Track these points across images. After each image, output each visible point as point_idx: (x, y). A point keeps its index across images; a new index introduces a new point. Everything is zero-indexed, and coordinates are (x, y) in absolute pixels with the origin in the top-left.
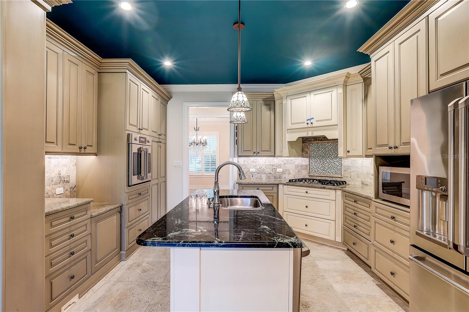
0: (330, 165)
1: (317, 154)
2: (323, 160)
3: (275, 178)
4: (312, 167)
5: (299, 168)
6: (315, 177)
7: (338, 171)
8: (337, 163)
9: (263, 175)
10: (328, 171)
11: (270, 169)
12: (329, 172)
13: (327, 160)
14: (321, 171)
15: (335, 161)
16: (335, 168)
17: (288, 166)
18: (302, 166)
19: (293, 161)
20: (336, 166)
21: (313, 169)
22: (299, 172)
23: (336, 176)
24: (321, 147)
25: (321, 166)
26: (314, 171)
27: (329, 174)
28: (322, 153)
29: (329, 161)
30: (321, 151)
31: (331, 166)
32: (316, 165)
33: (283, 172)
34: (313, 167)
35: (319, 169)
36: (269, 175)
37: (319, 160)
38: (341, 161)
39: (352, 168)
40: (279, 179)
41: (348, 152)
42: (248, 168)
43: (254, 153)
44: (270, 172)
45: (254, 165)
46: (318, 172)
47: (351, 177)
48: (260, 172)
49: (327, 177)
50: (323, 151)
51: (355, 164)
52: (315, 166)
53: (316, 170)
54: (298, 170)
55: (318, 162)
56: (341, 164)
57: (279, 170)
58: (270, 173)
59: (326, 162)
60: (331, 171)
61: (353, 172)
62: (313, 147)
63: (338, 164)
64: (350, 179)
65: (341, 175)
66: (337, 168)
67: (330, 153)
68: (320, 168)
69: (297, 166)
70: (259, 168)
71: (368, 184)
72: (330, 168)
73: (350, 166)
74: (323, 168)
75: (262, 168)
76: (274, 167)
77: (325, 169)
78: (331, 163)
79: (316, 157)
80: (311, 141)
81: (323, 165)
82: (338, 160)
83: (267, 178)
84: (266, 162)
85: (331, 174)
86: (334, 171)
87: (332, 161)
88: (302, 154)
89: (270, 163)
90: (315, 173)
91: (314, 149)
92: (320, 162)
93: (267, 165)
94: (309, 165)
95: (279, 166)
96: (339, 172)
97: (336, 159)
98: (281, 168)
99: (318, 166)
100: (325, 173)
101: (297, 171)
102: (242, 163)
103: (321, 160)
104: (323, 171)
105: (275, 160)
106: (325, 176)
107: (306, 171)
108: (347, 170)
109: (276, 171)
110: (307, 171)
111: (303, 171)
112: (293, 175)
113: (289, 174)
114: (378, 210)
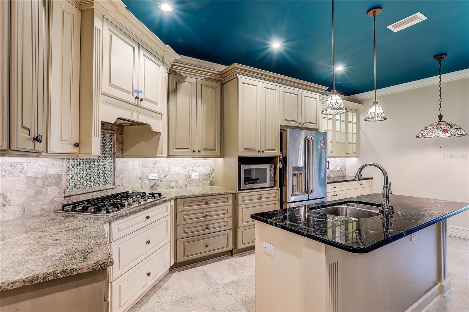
0: (100, 170)
2: (89, 162)
4: (70, 178)
5: (39, 183)
6: (75, 197)
7: (109, 179)
8: (108, 167)
10: (96, 181)
12: (98, 182)
14: (86, 184)
15: (106, 163)
16: (106, 175)
18: (46, 178)
19: (19, 168)
21: (71, 181)
22: (38, 193)
25: (87, 173)
26: (73, 185)
27: (97, 185)
29: (97, 164)
31: (101, 172)
32: (78, 172)
34: (71, 176)
35: (82, 180)
37: (82, 163)
38: (114, 162)
39: (124, 172)
46: (81, 186)
47: (123, 186)
49: (94, 193)
51: (127, 167)
52: (75, 176)
53: (78, 183)
55: (81, 166)
56: (114, 166)
59: (93, 166)
60: (101, 180)
61: (124, 177)
63: (109, 169)
64: (122, 187)
65: (114, 184)
66: (108, 175)
68: (84, 177)
69: (34, 180)
73: (123, 170)
74: (89, 176)
77: (92, 178)
78: (101, 167)
81: (89, 171)
82: (109, 161)
85: (101, 185)
87: (102, 164)
90: (74, 189)
92: (84, 166)
96: (110, 181)
97: (107, 159)
99: (81, 174)
100: (92, 185)
101: (32, 192)
103: (86, 163)
104: (89, 183)
106: (93, 190)
107: (56, 187)
108: (119, 176)
110: (59, 188)
111: (49, 189)
112: (18, 206)
113: (4, 205)
114: (245, 198)
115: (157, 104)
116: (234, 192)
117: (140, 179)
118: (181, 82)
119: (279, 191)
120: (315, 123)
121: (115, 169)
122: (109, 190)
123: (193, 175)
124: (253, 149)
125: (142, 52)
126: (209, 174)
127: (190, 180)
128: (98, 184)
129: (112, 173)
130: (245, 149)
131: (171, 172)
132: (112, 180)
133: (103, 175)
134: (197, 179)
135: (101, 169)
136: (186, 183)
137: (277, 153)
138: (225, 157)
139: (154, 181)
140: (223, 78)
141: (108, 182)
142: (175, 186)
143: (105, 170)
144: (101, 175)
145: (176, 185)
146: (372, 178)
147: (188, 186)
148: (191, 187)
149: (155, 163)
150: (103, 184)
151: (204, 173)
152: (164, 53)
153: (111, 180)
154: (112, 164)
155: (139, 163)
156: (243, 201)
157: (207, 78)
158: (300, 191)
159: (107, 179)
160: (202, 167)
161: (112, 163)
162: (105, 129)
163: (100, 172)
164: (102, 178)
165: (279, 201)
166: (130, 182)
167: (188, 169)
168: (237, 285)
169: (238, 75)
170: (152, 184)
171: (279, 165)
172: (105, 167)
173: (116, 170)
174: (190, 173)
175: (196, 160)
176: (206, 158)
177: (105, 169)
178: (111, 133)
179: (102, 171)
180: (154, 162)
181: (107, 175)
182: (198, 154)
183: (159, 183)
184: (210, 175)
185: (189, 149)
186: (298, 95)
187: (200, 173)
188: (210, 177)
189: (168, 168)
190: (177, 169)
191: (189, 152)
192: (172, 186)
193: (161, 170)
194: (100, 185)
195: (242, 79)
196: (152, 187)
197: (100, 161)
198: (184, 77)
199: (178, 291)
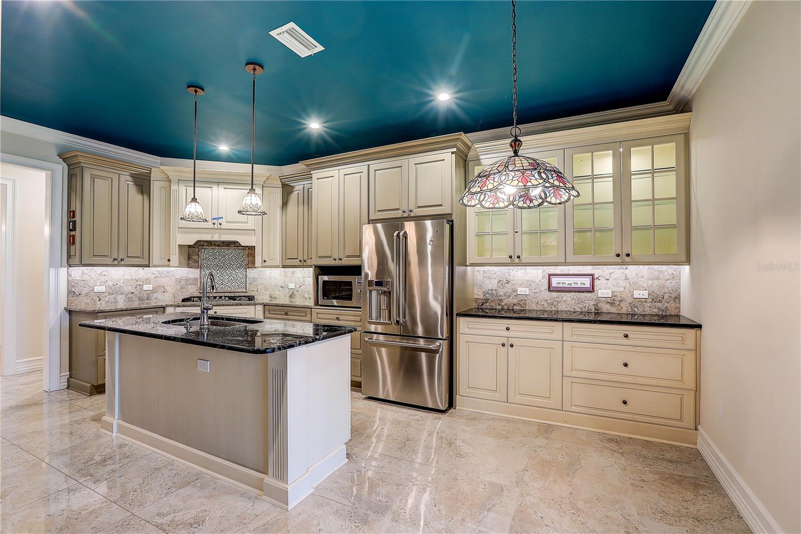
0: (231, 277)
1: (212, 263)
2: (221, 271)
3: (140, 299)
5: (183, 282)
7: (241, 284)
8: (240, 275)
9: (119, 297)
10: (228, 285)
11: (131, 286)
12: (230, 286)
13: (227, 272)
15: (238, 272)
16: (238, 281)
17: (163, 281)
18: (187, 280)
19: (171, 273)
22: (182, 288)
23: (239, 290)
24: (217, 254)
28: (220, 262)
30: (218, 260)
31: (233, 279)
33: (154, 291)
36: (130, 295)
38: (246, 272)
39: (258, 280)
40: (147, 302)
41: (265, 261)
42: (91, 285)
43: (115, 260)
44: (131, 291)
45: (103, 280)
48: (114, 291)
49: (226, 293)
50: (221, 260)
51: (263, 276)
54: (181, 286)
56: (246, 275)
57: (147, 287)
58: (132, 293)
59: (225, 274)
60: (232, 285)
61: (260, 284)
62: (205, 253)
63: (242, 276)
64: (257, 292)
65: (246, 289)
66: (240, 281)
67: (231, 262)
69: (179, 281)
70: (113, 285)
71: (276, 297)
72: (231, 281)
73: (257, 278)
74: (221, 281)
75: (118, 286)
76: (139, 283)
77: (224, 282)
78: (233, 275)
79: (211, 267)
80: (203, 246)
81: (221, 278)
82: (241, 270)
83: (127, 300)
84: (124, 276)
85: (233, 288)
86: (236, 284)
87: (234, 273)
88: (189, 264)
89: (132, 276)
91: (207, 256)
92: (216, 274)
93: (127, 279)
94: (200, 278)
95: (147, 281)
96: (243, 286)
97: (239, 269)
98: (149, 284)
100: (224, 287)
101: (179, 287)
102: (78, 278)
103: (218, 272)
104: (221, 286)
105: (140, 272)
107: (194, 286)
108: (253, 283)
109: (141, 289)
110: (196, 286)
111: (190, 286)
112: (171, 294)
113: (164, 292)
114: (319, 316)
117: (282, 287)
118: (291, 193)
120: (441, 205)
121: (247, 277)
122: (241, 293)
129: (244, 280)
130: (320, 257)
139: (292, 291)
142: (308, 297)
149: (293, 273)
154: (244, 273)
155: (279, 273)
162: (237, 246)
164: (234, 283)
170: (290, 293)
178: (243, 249)
182: (305, 264)
185: (297, 258)
186: (401, 166)
193: (297, 280)
195: (316, 174)
198: (293, 187)
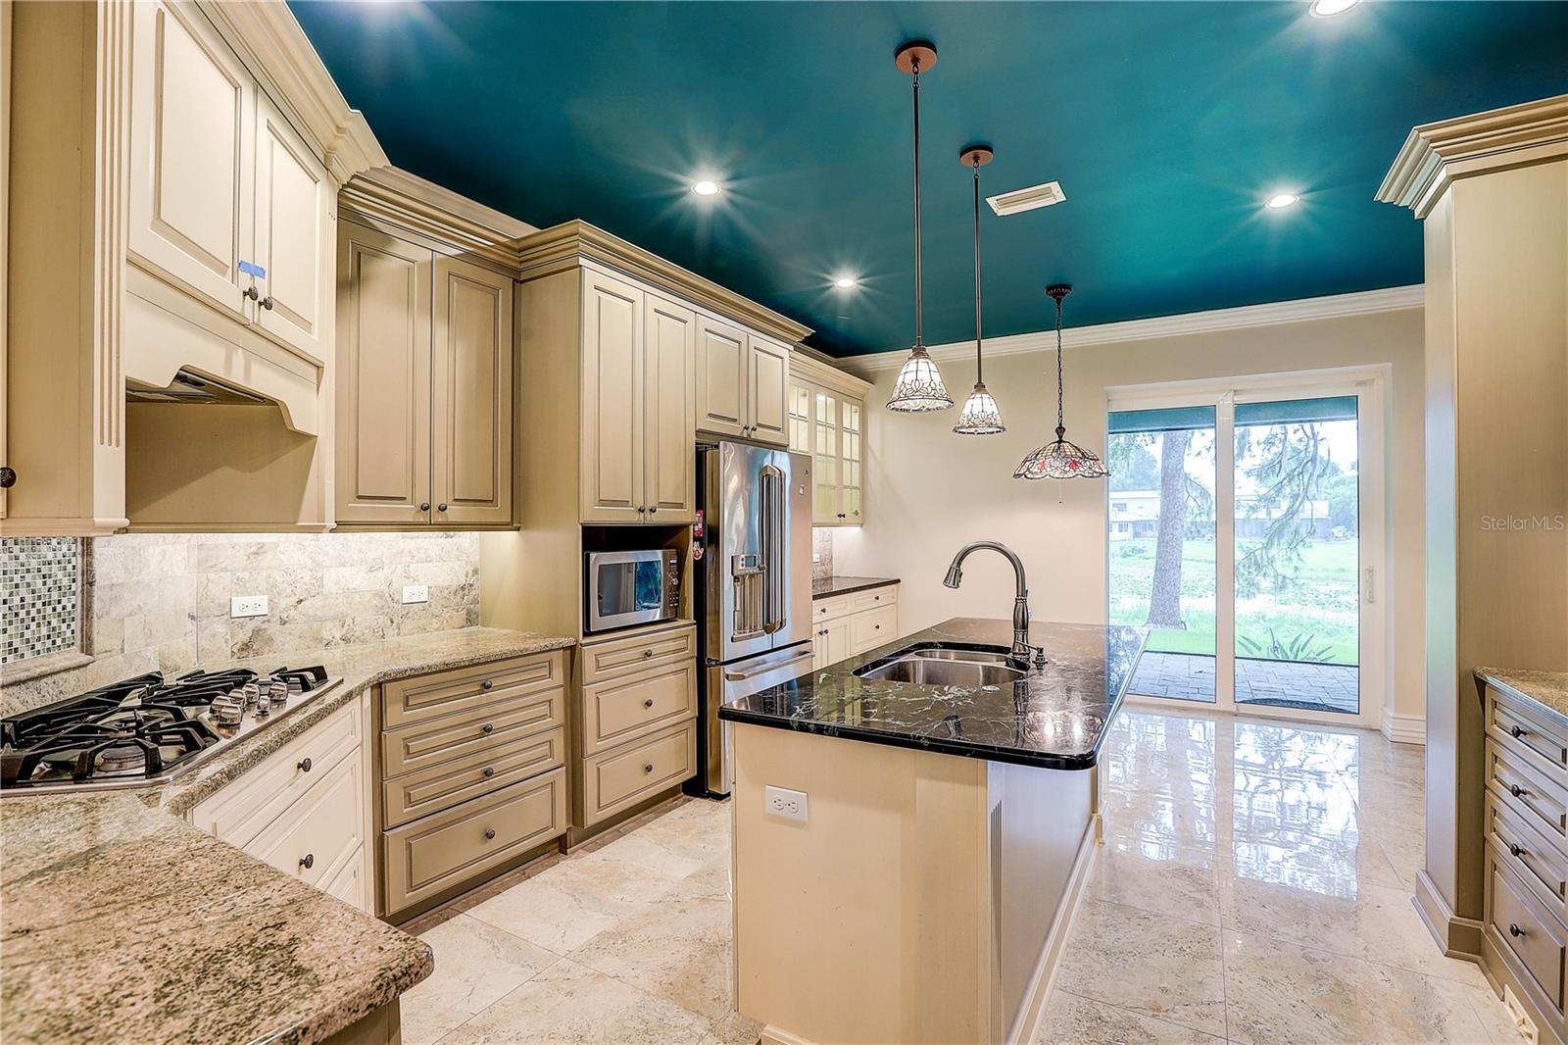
0: (23, 591)
7: (64, 626)
8: (60, 575)
15: (50, 556)
16: (49, 609)
20: (55, 595)
31: (29, 600)
38: (88, 553)
39: (126, 595)
47: (122, 652)
51: (141, 571)
56: (87, 572)
60: (28, 634)
61: (130, 615)
63: (65, 582)
64: (120, 658)
65: (87, 647)
66: (59, 608)
72: (22, 614)
73: (122, 584)
78: (28, 578)
85: (28, 654)
87: (34, 564)
96: (69, 634)
108: (107, 613)
114: (604, 661)
115: (306, 325)
116: (569, 641)
117: (193, 618)
118: (378, 253)
119: (693, 629)
120: (779, 429)
121: (91, 584)
122: (63, 675)
123: (407, 591)
124: (624, 503)
125: (265, 114)
126: (463, 588)
127: (395, 613)
128: (16, 650)
129: (77, 600)
130: (603, 502)
131: (321, 586)
132: (78, 634)
133: (39, 611)
134: (420, 606)
135: (29, 585)
136: (380, 621)
137: (688, 515)
138: (527, 528)
139: (251, 625)
140: (521, 262)
141: (59, 642)
142: (338, 637)
143: (44, 591)
144: (28, 613)
145: (344, 632)
146: (899, 581)
147: (390, 632)
148: (399, 634)
149: (257, 553)
150: (39, 652)
151: (445, 584)
152: (336, 137)
153: (73, 632)
154: (78, 561)
155: (185, 554)
156: (598, 668)
157: (468, 253)
158: (751, 628)
159: (54, 629)
160: (437, 564)
161: (79, 558)
163: (22, 600)
164: (33, 625)
165: (695, 659)
166: (151, 634)
167: (387, 571)
168: (620, 942)
169: (582, 261)
170: (243, 636)
171: (694, 550)
172: (44, 576)
173: (95, 588)
174: (395, 586)
175: (418, 537)
176: (452, 533)
177: (45, 584)
179: (33, 592)
180: (254, 549)
181: (54, 609)
182: (438, 518)
183: (273, 628)
184: (466, 591)
185: (405, 498)
186: (739, 343)
187: (431, 583)
188: (466, 598)
189: (310, 570)
190: (346, 571)
191: (407, 512)
192: (327, 636)
193: (280, 580)
194: (22, 656)
195: (594, 275)
196: (246, 647)
197: (22, 551)
198: (388, 238)
199: (421, 1019)
